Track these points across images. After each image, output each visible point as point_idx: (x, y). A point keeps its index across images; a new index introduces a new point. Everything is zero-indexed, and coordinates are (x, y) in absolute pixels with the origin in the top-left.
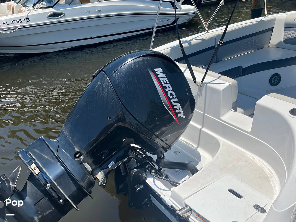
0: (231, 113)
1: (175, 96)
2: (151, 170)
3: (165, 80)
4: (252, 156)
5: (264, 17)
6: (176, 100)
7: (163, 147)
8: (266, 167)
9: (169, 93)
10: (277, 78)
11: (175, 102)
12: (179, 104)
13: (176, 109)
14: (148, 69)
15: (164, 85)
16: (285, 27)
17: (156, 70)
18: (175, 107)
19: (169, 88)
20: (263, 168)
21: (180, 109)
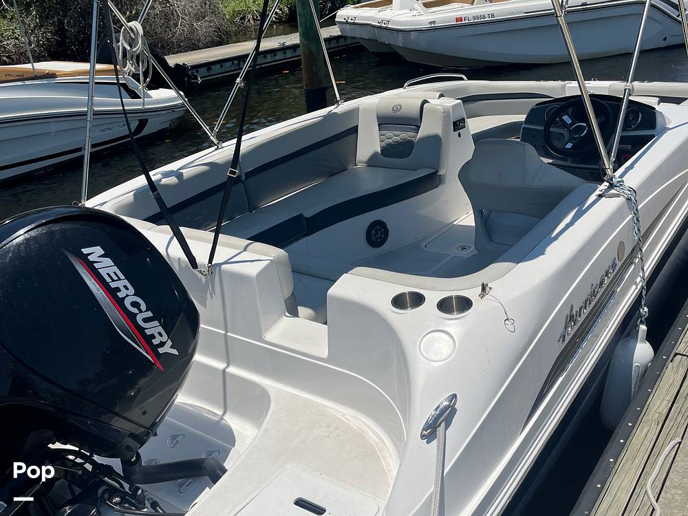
0: (287, 321)
1: (143, 307)
2: (110, 499)
3: (115, 273)
4: (339, 411)
5: (335, 106)
6: (149, 314)
7: (133, 436)
8: (370, 428)
9: (127, 303)
10: (380, 230)
11: (146, 320)
12: (156, 323)
13: (153, 336)
14: (66, 252)
15: (113, 285)
16: (379, 125)
17: (85, 251)
18: (148, 332)
19: (127, 289)
20: (363, 432)
21: (162, 336)
